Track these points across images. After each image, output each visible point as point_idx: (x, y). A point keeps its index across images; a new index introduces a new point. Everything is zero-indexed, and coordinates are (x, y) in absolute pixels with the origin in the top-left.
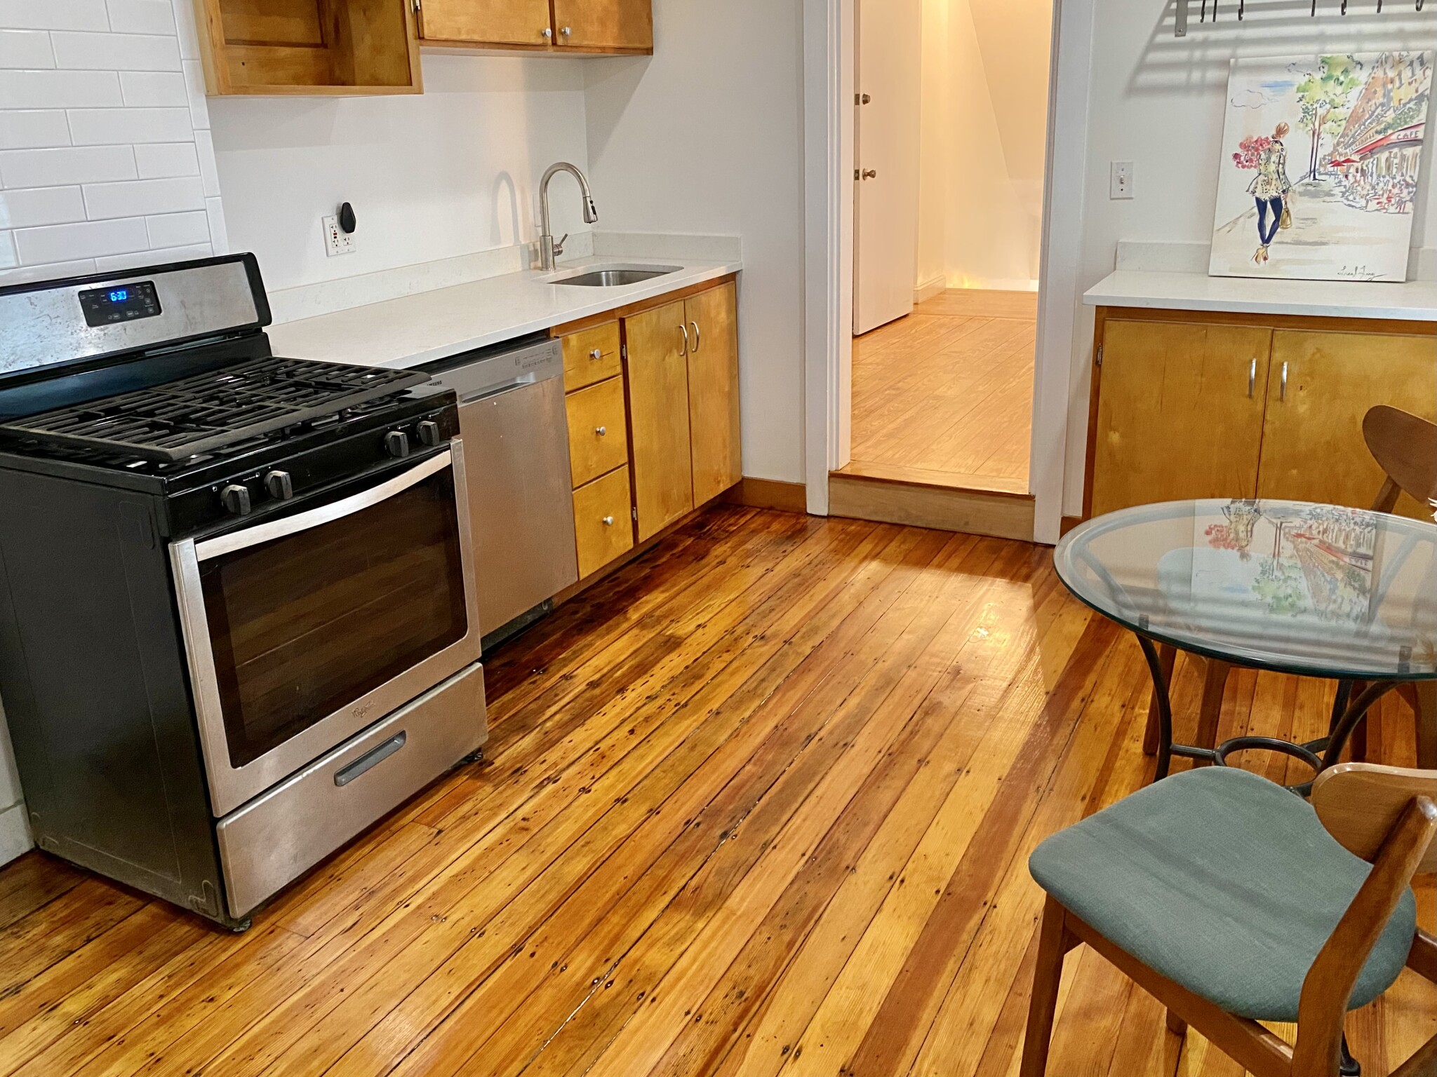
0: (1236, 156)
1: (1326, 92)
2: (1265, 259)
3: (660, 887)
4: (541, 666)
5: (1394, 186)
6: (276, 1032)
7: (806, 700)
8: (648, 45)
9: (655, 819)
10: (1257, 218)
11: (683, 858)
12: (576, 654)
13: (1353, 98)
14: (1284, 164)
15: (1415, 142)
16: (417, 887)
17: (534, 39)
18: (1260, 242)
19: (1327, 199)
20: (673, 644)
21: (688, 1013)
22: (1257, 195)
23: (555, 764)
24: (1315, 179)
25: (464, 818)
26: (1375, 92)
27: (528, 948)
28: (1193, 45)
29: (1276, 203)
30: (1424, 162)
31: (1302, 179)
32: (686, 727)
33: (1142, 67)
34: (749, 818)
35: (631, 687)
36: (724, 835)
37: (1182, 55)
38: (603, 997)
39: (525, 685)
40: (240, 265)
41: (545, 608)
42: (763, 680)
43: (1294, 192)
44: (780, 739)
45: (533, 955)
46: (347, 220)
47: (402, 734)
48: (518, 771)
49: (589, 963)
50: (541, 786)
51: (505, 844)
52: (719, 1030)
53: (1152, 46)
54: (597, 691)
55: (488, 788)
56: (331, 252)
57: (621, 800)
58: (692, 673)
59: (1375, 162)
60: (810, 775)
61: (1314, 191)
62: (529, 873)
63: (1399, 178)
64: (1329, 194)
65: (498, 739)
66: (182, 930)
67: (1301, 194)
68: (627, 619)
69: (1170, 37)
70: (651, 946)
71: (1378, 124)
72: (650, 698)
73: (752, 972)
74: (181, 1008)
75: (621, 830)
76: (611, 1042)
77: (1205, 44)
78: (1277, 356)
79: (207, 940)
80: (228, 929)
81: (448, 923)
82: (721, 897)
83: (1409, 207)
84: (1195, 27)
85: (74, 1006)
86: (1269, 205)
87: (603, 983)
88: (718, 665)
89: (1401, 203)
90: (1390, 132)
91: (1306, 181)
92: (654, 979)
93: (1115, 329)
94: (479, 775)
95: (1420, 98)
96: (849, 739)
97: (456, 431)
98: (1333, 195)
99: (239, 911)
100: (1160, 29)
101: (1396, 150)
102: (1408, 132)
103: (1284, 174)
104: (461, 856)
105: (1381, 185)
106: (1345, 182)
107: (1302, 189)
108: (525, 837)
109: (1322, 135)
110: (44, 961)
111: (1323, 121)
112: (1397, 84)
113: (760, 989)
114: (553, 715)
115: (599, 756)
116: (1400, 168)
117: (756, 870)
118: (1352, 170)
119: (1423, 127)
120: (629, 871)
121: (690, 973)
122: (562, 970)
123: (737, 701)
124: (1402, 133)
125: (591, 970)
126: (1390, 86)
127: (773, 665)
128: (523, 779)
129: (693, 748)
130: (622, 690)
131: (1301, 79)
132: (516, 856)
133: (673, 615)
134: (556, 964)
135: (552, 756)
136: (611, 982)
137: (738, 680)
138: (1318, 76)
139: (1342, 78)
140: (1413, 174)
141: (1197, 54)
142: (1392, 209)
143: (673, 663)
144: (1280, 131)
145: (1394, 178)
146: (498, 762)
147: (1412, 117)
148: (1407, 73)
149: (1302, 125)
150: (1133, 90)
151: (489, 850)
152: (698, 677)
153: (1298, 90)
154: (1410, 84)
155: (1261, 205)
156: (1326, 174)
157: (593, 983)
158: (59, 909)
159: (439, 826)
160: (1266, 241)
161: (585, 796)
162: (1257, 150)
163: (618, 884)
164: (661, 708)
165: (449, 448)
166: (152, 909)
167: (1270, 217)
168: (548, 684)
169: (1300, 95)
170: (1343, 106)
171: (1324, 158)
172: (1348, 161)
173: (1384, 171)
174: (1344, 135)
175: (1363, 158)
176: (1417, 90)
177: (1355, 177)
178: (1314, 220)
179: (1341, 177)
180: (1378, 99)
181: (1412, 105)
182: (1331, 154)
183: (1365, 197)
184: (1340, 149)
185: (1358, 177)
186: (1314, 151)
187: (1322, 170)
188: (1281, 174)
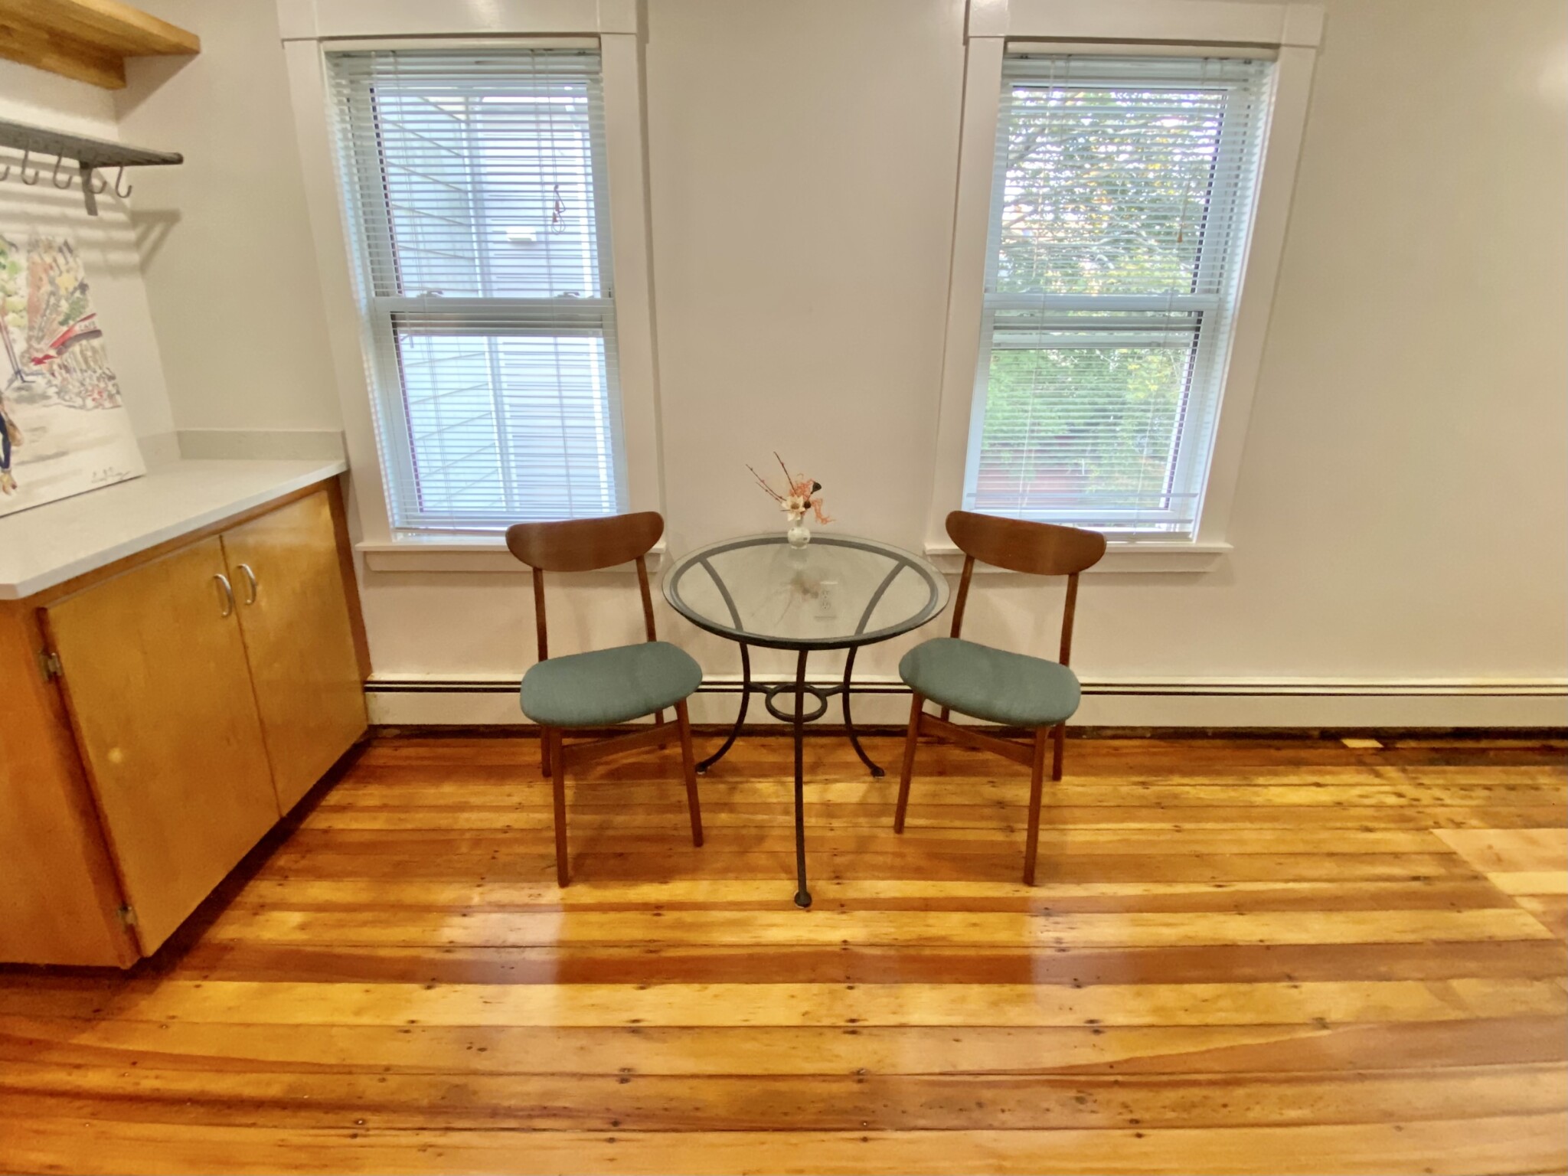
2: (14, 487)
5: (98, 380)
13: (22, 286)
15: (97, 333)
26: (41, 280)
31: (11, 382)
43: (9, 399)
59: (72, 356)
61: (32, 398)
63: (99, 371)
64: (45, 397)
67: (19, 400)
71: (58, 314)
83: (119, 400)
89: (111, 397)
90: (71, 323)
98: (48, 397)
101: (84, 342)
102: (87, 323)
105: (88, 380)
106: (54, 381)
107: (15, 395)
109: (11, 328)
112: (57, 271)
116: (95, 360)
118: (55, 367)
126: (52, 273)
145: (95, 372)
147: (82, 308)
148: (61, 260)
160: (5, 465)
170: (16, 293)
171: (22, 356)
172: (47, 357)
173: (84, 367)
174: (31, 328)
175: (60, 353)
176: (76, 279)
177: (61, 374)
178: (43, 429)
179: (48, 375)
180: (46, 288)
181: (78, 294)
182: (27, 351)
183: (79, 394)
184: (34, 344)
185: (63, 371)
186: (9, 348)
187: (26, 369)
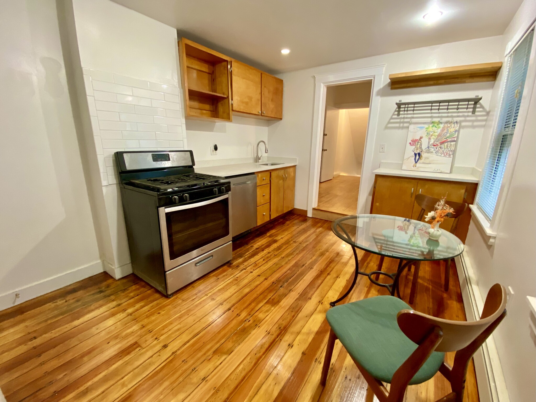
0: (410, 143)
1: (433, 129)
2: (416, 166)
3: (264, 298)
4: (247, 243)
5: (448, 151)
6: (171, 323)
7: (303, 257)
8: (281, 118)
9: (266, 281)
10: (414, 157)
11: (270, 291)
12: (254, 242)
13: (439, 130)
14: (421, 145)
15: (454, 141)
16: (210, 291)
17: (257, 113)
18: (414, 162)
19: (431, 153)
20: (275, 241)
21: (267, 331)
22: (415, 152)
23: (246, 266)
24: (429, 149)
25: (224, 276)
26: (445, 130)
27: (232, 309)
28: (401, 118)
29: (419, 154)
30: (456, 146)
31: (426, 149)
32: (275, 260)
33: (389, 123)
34: (287, 283)
35: (265, 250)
36: (281, 287)
37: (398, 120)
38: (247, 324)
39: (243, 247)
40: (189, 153)
41: (250, 231)
42: (294, 251)
43: (424, 152)
44: (296, 265)
45: (233, 311)
46: (216, 148)
47: (212, 256)
48: (238, 266)
49: (245, 315)
50: (242, 270)
51: (232, 283)
52: (273, 337)
53: (392, 118)
54: (258, 250)
55: (230, 270)
56: (212, 154)
57: (259, 276)
58: (279, 248)
59: (444, 145)
60: (302, 274)
61: (428, 151)
62: (236, 290)
63: (449, 149)
64: (432, 152)
65: (235, 259)
66: (157, 295)
67: (425, 152)
68: (266, 235)
69: (396, 116)
70: (260, 312)
71: (445, 137)
72: (269, 253)
73: (283, 322)
74: (152, 314)
75: (258, 283)
76: (247, 336)
77: (404, 118)
78: (418, 188)
79: (162, 299)
80: (167, 296)
81: (215, 301)
82: (279, 302)
83: (452, 156)
84: (402, 114)
85: (130, 311)
86: (417, 155)
87: (248, 321)
88: (284, 247)
89: (450, 155)
90: (448, 139)
91: (427, 149)
92: (260, 321)
93: (380, 180)
94: (229, 266)
95: (456, 131)
96: (312, 267)
97: (230, 190)
98: (433, 153)
99: (169, 293)
100: (394, 114)
101: (449, 143)
102: (452, 139)
104: (222, 285)
105: (445, 151)
106: (436, 150)
107: (425, 151)
108: (236, 282)
109: (431, 139)
110: (127, 299)
111: (432, 136)
112: (450, 128)
113: (285, 328)
114: (247, 254)
115: (256, 265)
116: (450, 147)
117: (288, 296)
118: (438, 147)
119: (456, 138)
120: (258, 293)
121: (269, 320)
122: (239, 316)
123: (288, 255)
124: (451, 139)
125: (246, 317)
126: (448, 128)
127: (297, 248)
128: (239, 268)
129: (277, 265)
130: (263, 250)
131: (426, 126)
132: (234, 286)
133: (276, 235)
134: (238, 314)
135: (246, 264)
136: (250, 321)
137: (289, 250)
138: (431, 125)
139: (437, 126)
140: (453, 148)
141: (402, 120)
142: (447, 156)
143: (275, 246)
144: (421, 138)
145: (448, 149)
146: (234, 264)
147: (454, 136)
148: (453, 125)
149: (426, 137)
150: (386, 128)
151: (228, 284)
152: (280, 249)
153: (426, 129)
154: (453, 128)
155: (415, 154)
156: (432, 148)
157: (245, 320)
158: (134, 287)
159: (218, 277)
160: (416, 162)
161: (251, 274)
162: (415, 142)
163: (255, 296)
164: (271, 255)
165: (228, 194)
166: (153, 290)
167: (417, 157)
168: (248, 248)
169: (426, 130)
170: (437, 132)
171: (431, 144)
172: (437, 145)
173: (446, 148)
174: (436, 139)
175: (441, 144)
176: (455, 129)
177: (438, 149)
178: (428, 158)
179: (435, 148)
180: (446, 131)
181: (454, 132)
182: (433, 143)
183: (441, 153)
184: (436, 142)
185: (439, 148)
186: (429, 143)
187: (431, 147)
188: (421, 148)
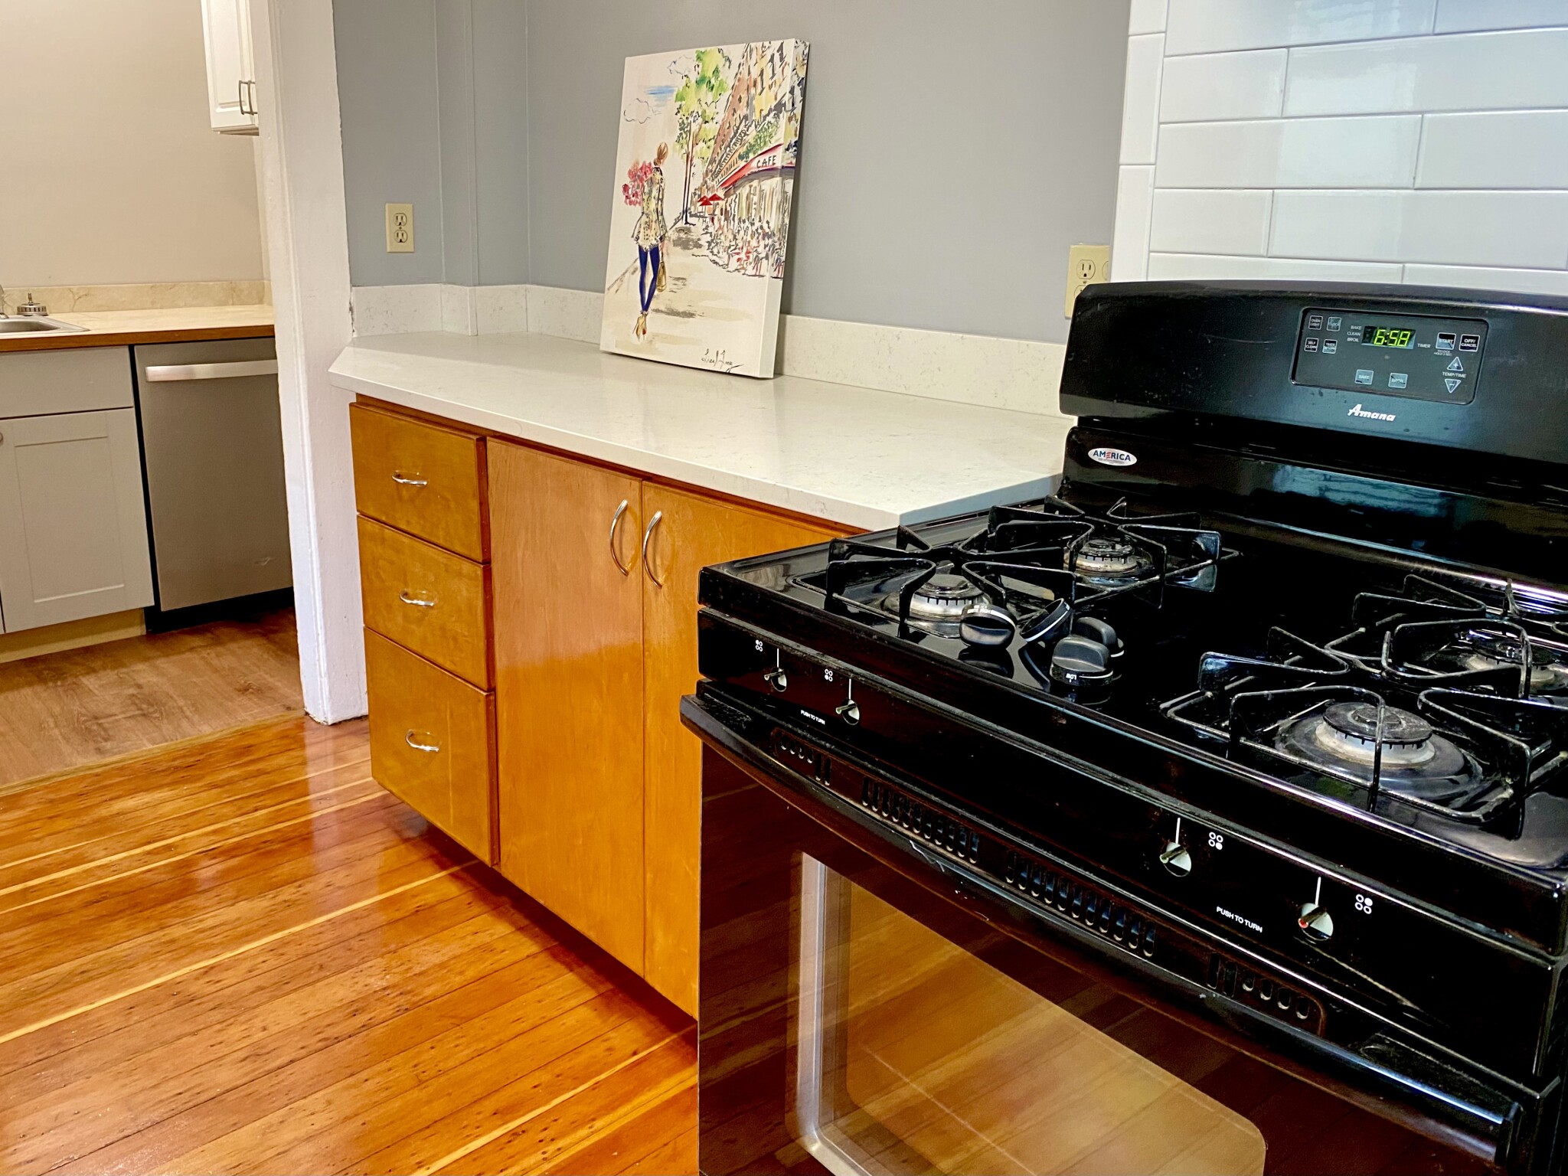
0: (625, 188)
1: (699, 101)
2: (644, 331)
5: (752, 236)
10: (638, 274)
14: (662, 201)
18: (641, 308)
19: (696, 251)
22: (640, 242)
24: (687, 223)
29: (656, 255)
31: (676, 222)
43: (670, 240)
59: (737, 200)
63: (757, 224)
64: (697, 245)
67: (677, 244)
71: (742, 145)
86: (650, 259)
89: (757, 260)
91: (680, 224)
95: (778, 108)
98: (700, 246)
102: (767, 157)
103: (662, 214)
105: (742, 232)
106: (711, 228)
107: (677, 236)
109: (694, 161)
111: (696, 140)
112: (759, 88)
116: (758, 209)
118: (718, 212)
124: (761, 159)
126: (753, 91)
131: (679, 83)
138: (693, 78)
142: (750, 269)
144: (661, 155)
145: (752, 224)
147: (771, 136)
153: (677, 100)
154: (770, 87)
155: (643, 257)
156: (695, 215)
160: (645, 307)
167: (650, 274)
169: (678, 104)
170: (713, 119)
171: (695, 193)
172: (715, 198)
173: (745, 213)
174: (712, 160)
175: (727, 194)
177: (719, 220)
178: (685, 281)
179: (708, 220)
180: (743, 111)
182: (700, 189)
183: (727, 250)
184: (709, 179)
186: (687, 182)
187: (692, 210)
188: (659, 213)
